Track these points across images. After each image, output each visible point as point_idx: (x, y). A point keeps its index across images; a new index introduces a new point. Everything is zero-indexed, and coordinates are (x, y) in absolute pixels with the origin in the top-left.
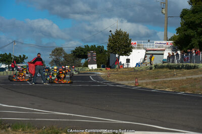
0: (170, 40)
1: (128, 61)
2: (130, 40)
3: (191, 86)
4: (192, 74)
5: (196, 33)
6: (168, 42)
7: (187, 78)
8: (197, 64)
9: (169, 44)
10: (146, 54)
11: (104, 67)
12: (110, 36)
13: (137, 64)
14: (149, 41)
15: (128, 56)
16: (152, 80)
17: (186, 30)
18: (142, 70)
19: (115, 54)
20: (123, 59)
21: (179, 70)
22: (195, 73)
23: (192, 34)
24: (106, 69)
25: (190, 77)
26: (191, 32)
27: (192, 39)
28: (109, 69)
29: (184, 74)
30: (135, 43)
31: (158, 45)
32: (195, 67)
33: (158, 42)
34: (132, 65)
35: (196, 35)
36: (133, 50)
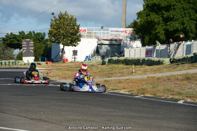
0: (129, 27)
1: (75, 53)
2: (78, 27)
3: (153, 88)
4: (155, 72)
5: (161, 18)
6: (126, 29)
7: (148, 78)
8: (161, 59)
9: (128, 32)
10: (98, 44)
11: (43, 60)
12: (52, 20)
13: (87, 57)
14: (102, 28)
15: (75, 46)
16: (104, 79)
17: (149, 15)
18: (93, 65)
19: (59, 43)
20: (68, 51)
21: (139, 66)
22: (159, 71)
23: (156, 20)
24: (47, 63)
25: (153, 75)
26: (154, 17)
27: (156, 26)
28: (50, 64)
29: (145, 72)
30: (85, 30)
31: (113, 33)
32: (159, 63)
33: (115, 29)
34: (81, 58)
35: (161, 22)
36: (81, 39)
